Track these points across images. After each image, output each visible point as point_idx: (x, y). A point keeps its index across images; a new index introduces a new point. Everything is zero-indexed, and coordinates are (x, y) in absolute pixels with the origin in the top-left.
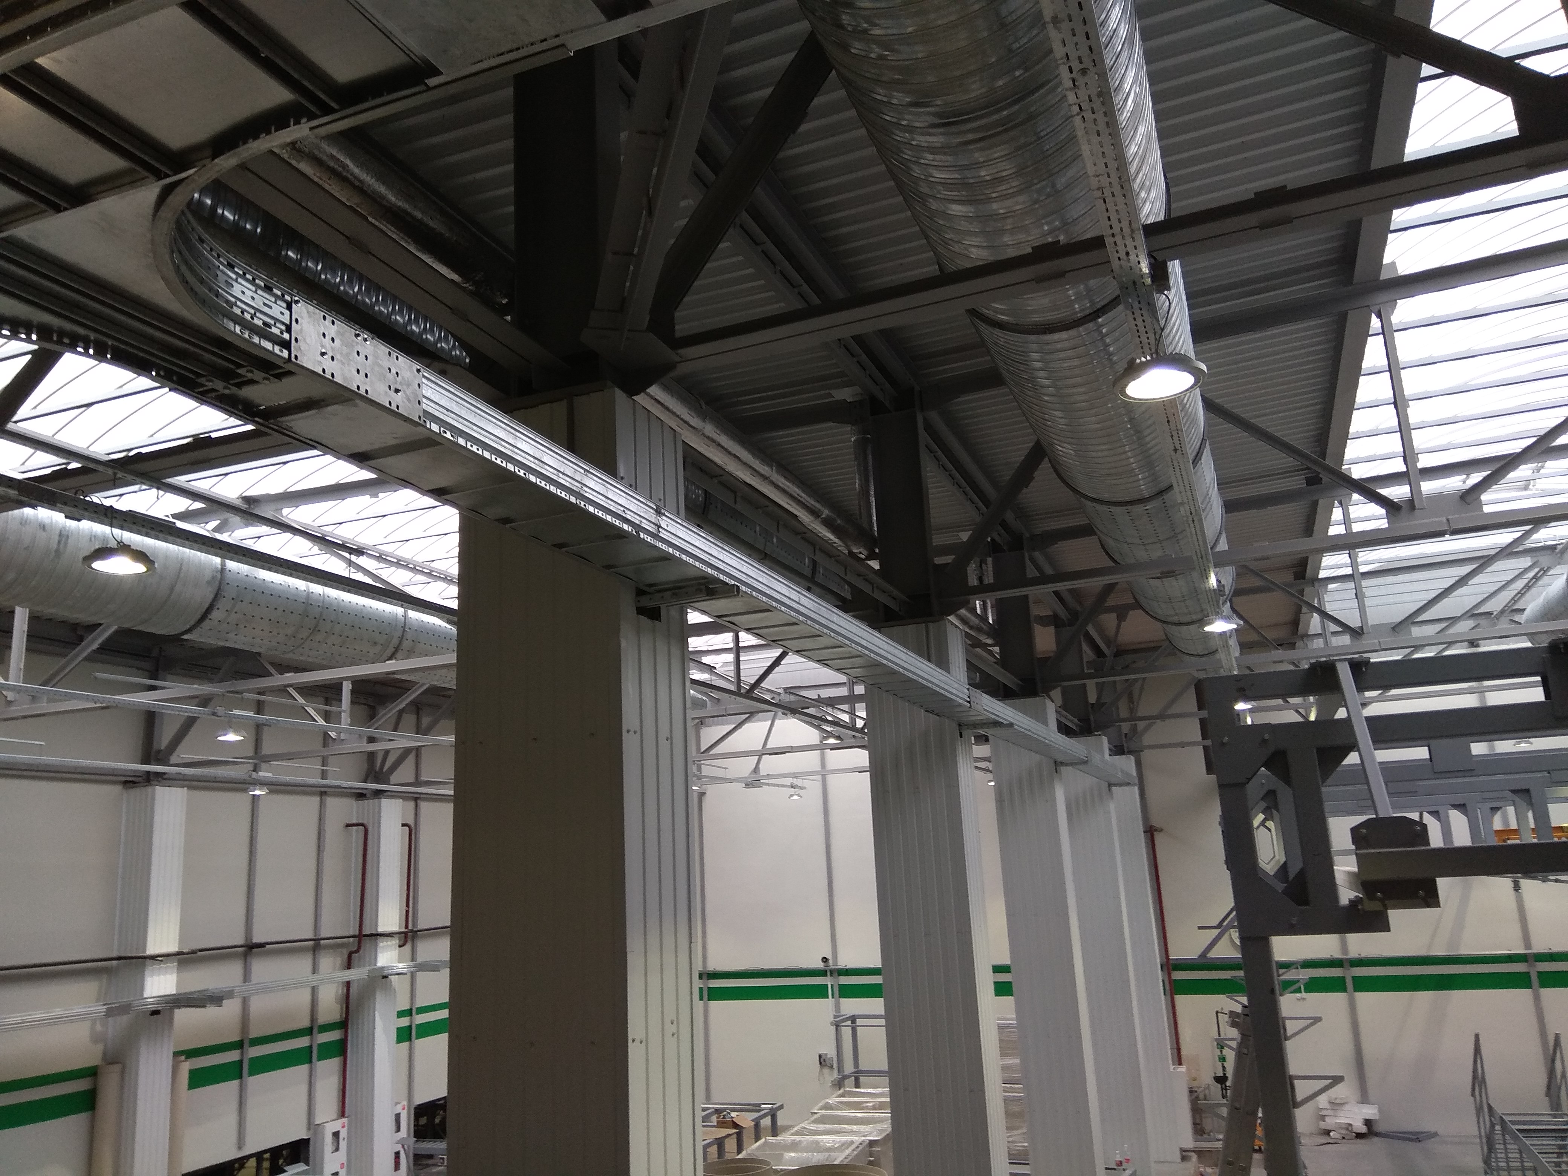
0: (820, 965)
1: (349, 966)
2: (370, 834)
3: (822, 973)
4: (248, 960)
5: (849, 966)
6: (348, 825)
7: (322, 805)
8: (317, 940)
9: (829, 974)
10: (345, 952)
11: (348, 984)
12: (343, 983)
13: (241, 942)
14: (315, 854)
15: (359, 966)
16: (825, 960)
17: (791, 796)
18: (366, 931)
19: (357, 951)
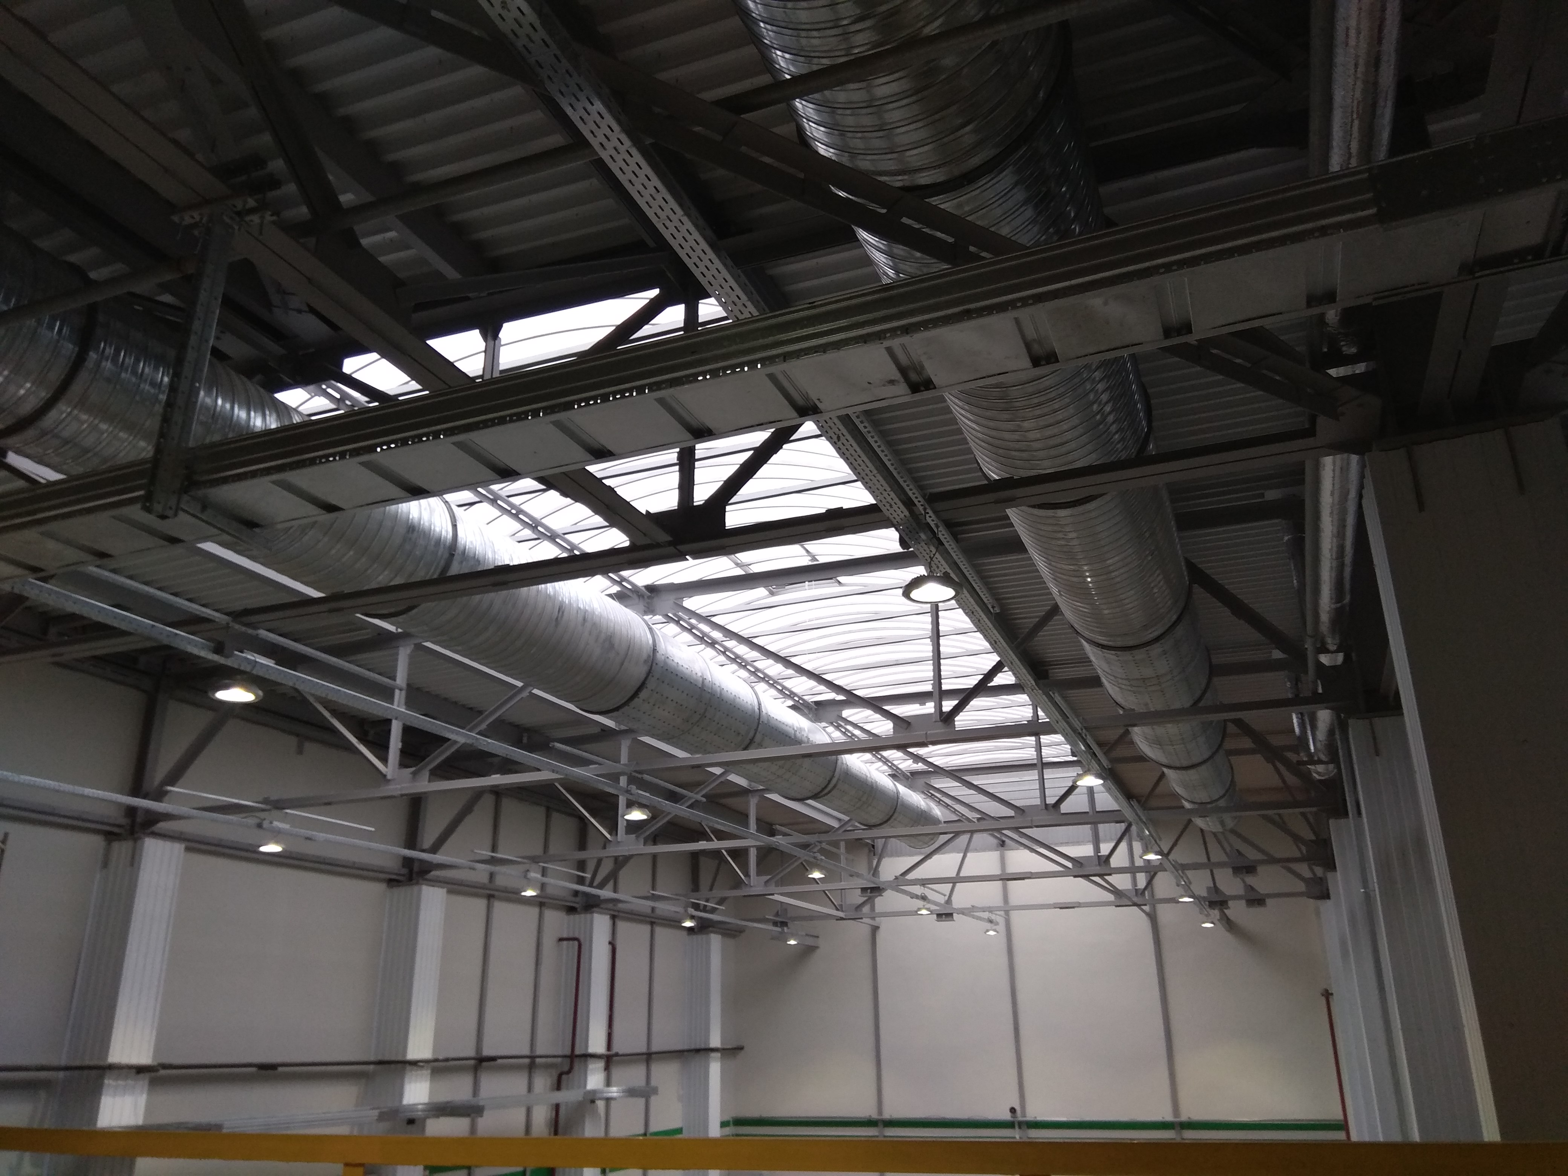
0: (1007, 1116)
1: (558, 1087)
2: (583, 947)
3: (1010, 1125)
4: (478, 1074)
5: (1039, 1118)
6: (561, 940)
7: (541, 916)
8: (532, 1058)
9: (1017, 1127)
10: (555, 1074)
11: (557, 1107)
12: (552, 1105)
13: (471, 1053)
14: (533, 966)
15: (567, 1089)
16: (1013, 1110)
17: (988, 931)
18: (578, 1052)
19: (568, 1072)
